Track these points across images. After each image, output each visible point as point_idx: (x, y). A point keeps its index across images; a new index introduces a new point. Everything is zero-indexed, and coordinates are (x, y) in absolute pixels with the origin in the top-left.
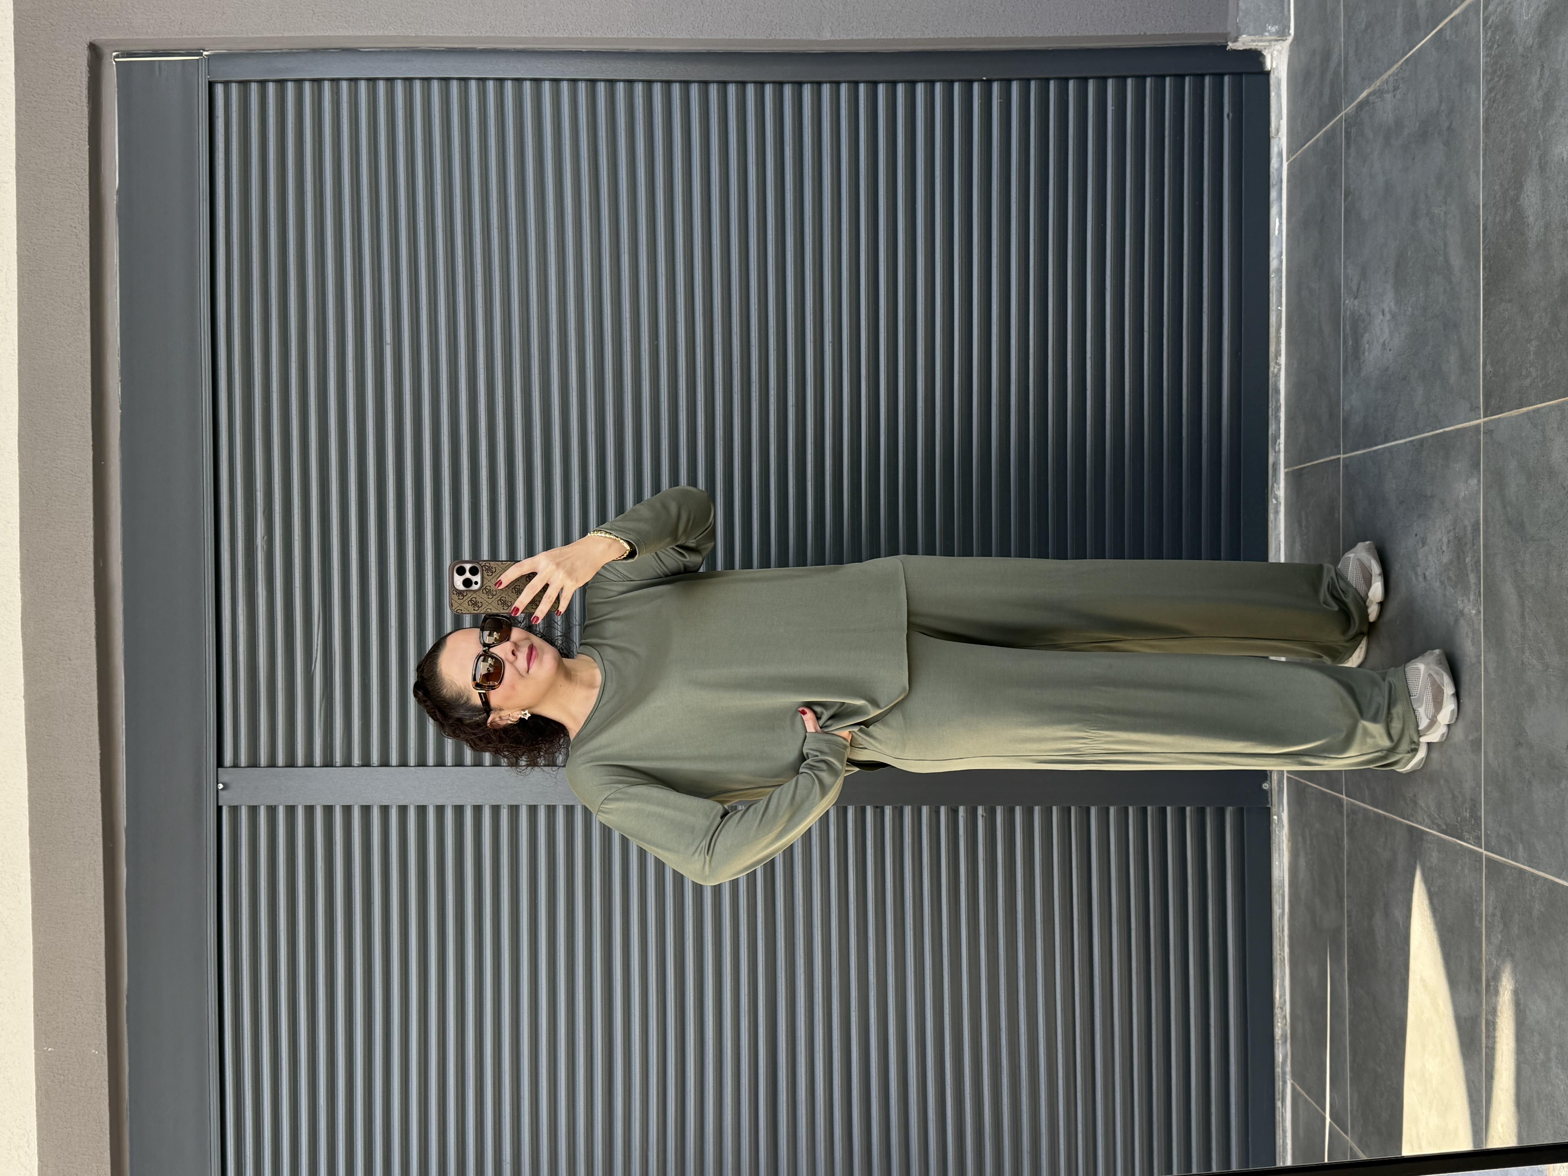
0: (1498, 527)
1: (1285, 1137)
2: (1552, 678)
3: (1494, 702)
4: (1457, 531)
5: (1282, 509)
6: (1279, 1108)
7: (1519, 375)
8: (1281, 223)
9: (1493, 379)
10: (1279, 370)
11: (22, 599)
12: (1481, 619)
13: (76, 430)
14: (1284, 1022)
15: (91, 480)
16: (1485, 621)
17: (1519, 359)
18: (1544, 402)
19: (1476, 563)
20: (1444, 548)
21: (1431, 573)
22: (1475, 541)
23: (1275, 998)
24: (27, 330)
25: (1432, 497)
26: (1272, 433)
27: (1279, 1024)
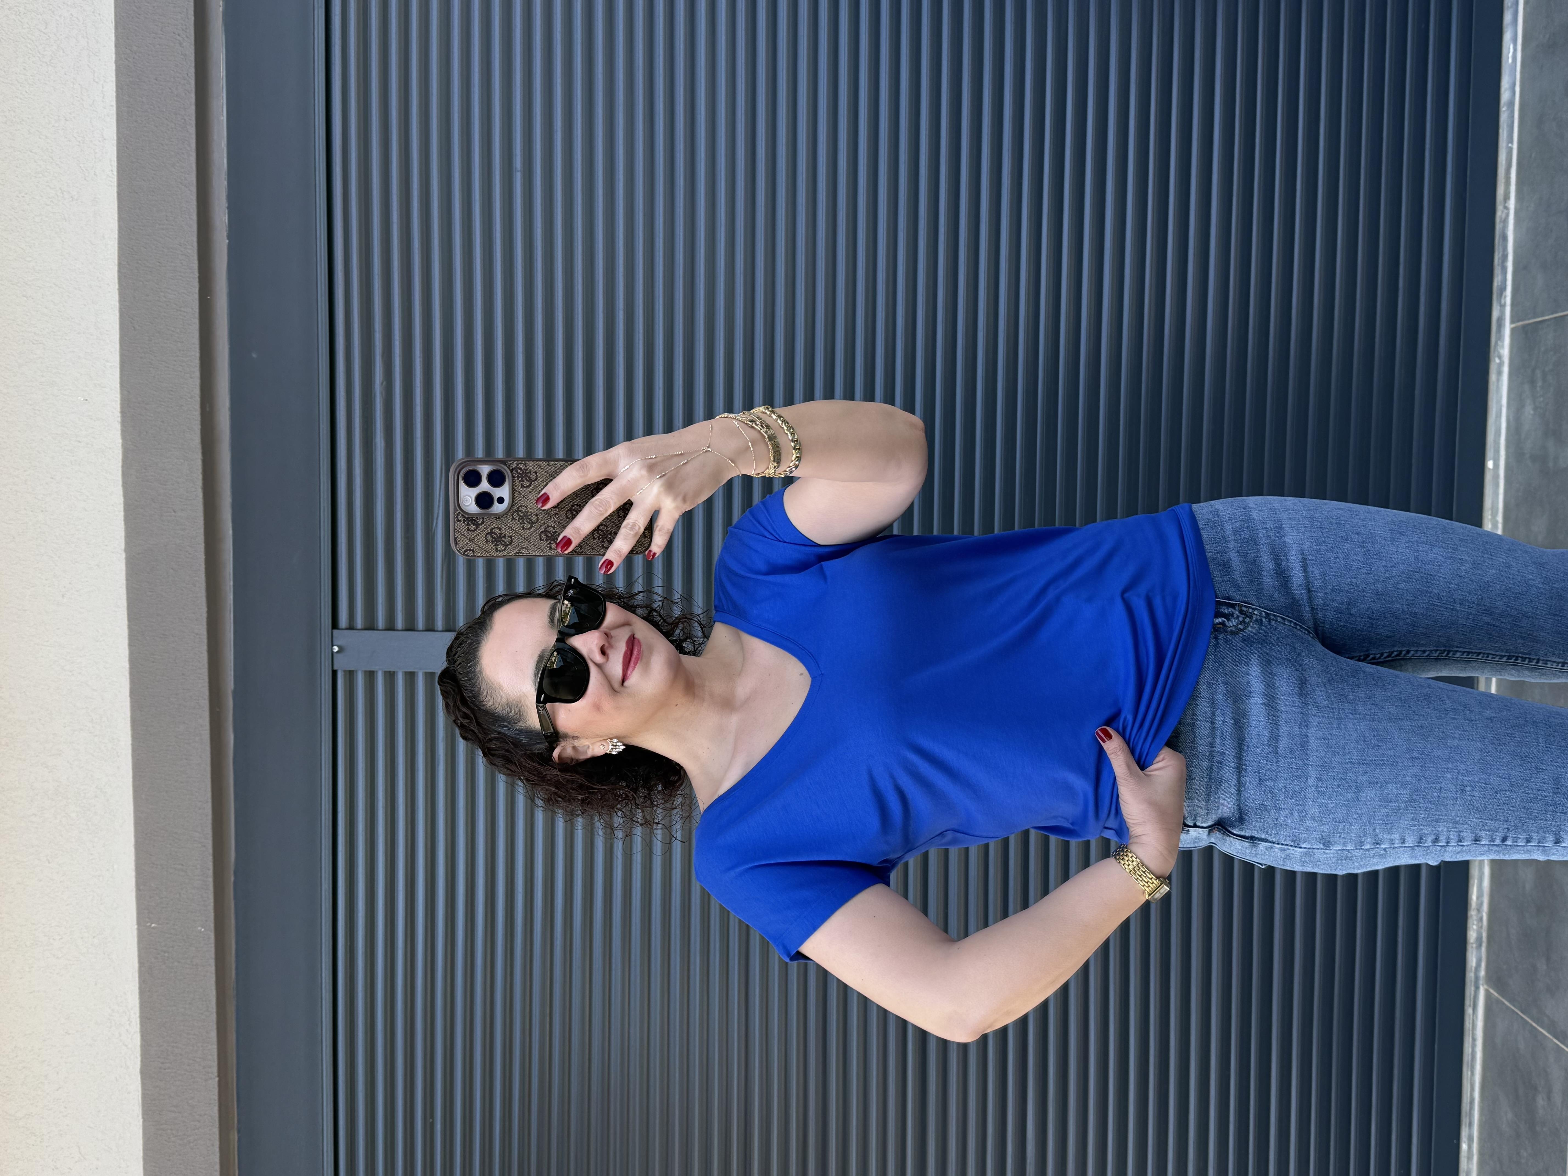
1: (1474, 1046)
5: (1506, 369)
6: (1470, 1015)
8: (1515, 50)
10: (1508, 215)
11: (122, 445)
13: (181, 260)
14: (1480, 924)
15: (197, 315)
23: (1471, 899)
24: (127, 147)
26: (1498, 285)
27: (1475, 927)
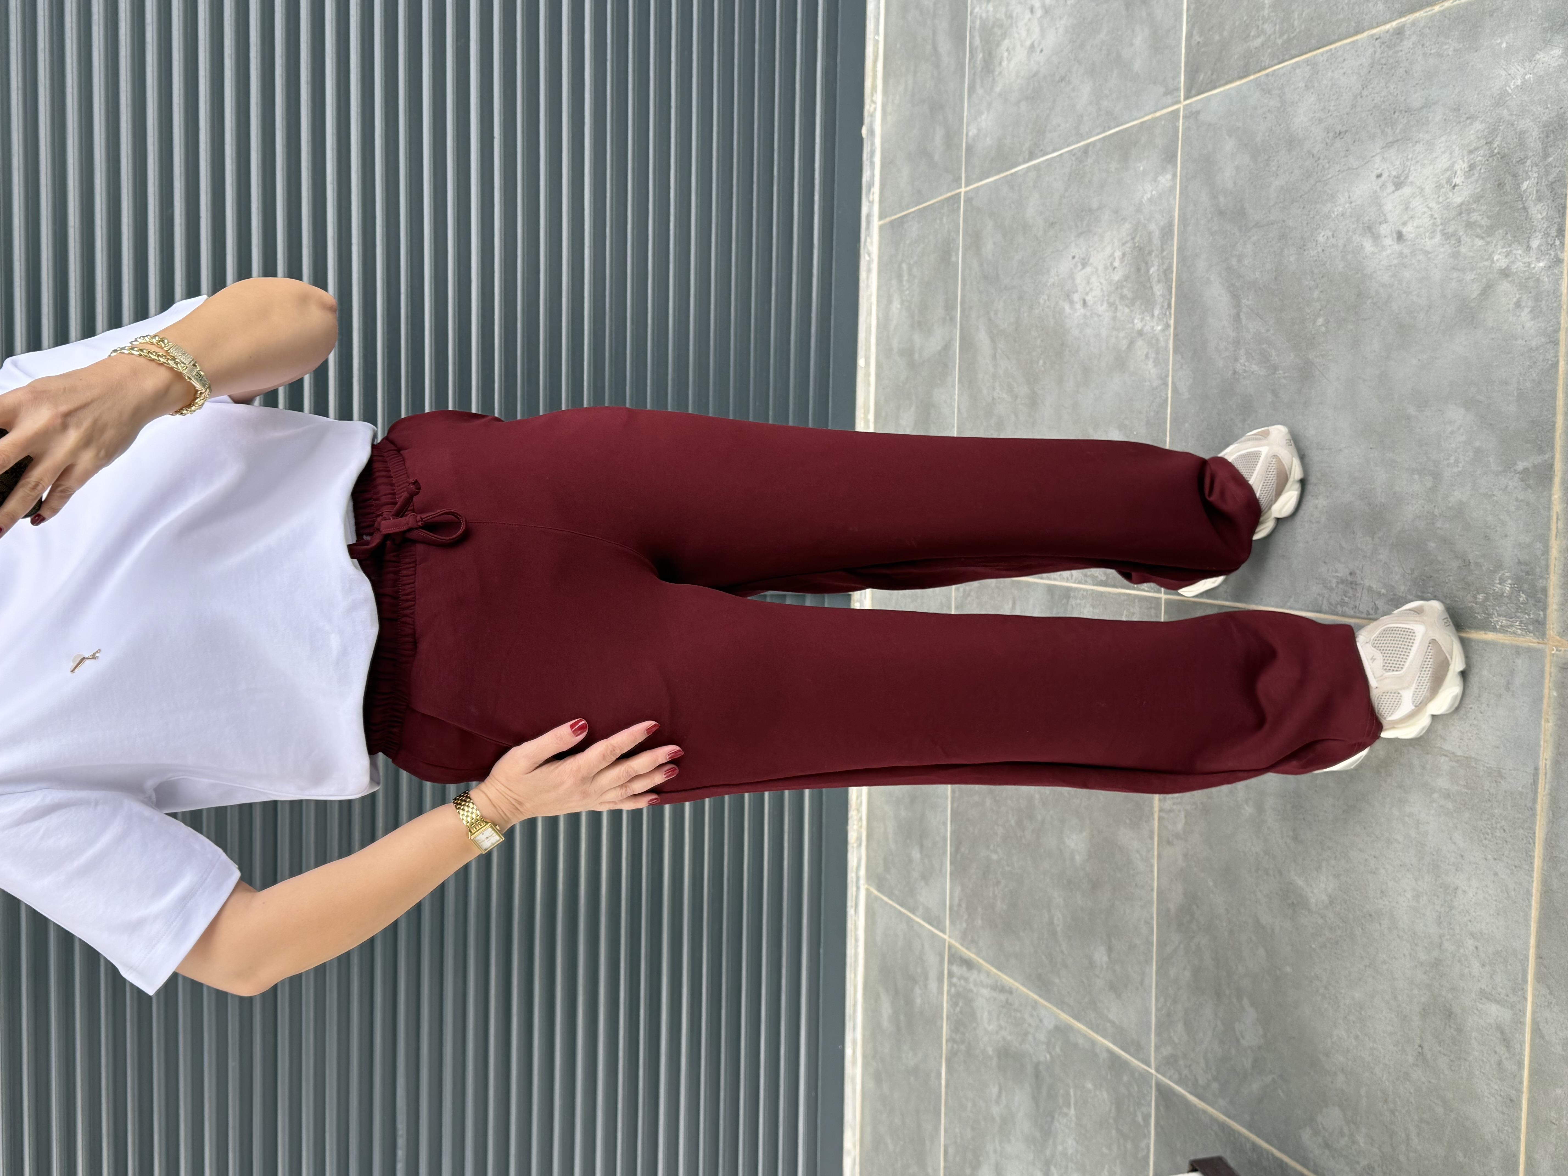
0: (1203, 222)
2: (1283, 381)
3: (1187, 425)
4: (1137, 239)
5: (875, 267)
7: (1244, 36)
9: (1203, 50)
12: (1170, 335)
14: (860, 824)
16: (1176, 335)
17: (1245, 18)
18: (1284, 61)
19: (1165, 271)
20: (1116, 264)
21: (1094, 297)
22: (1165, 247)
25: (1099, 208)
